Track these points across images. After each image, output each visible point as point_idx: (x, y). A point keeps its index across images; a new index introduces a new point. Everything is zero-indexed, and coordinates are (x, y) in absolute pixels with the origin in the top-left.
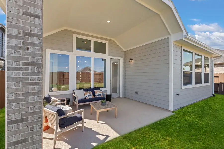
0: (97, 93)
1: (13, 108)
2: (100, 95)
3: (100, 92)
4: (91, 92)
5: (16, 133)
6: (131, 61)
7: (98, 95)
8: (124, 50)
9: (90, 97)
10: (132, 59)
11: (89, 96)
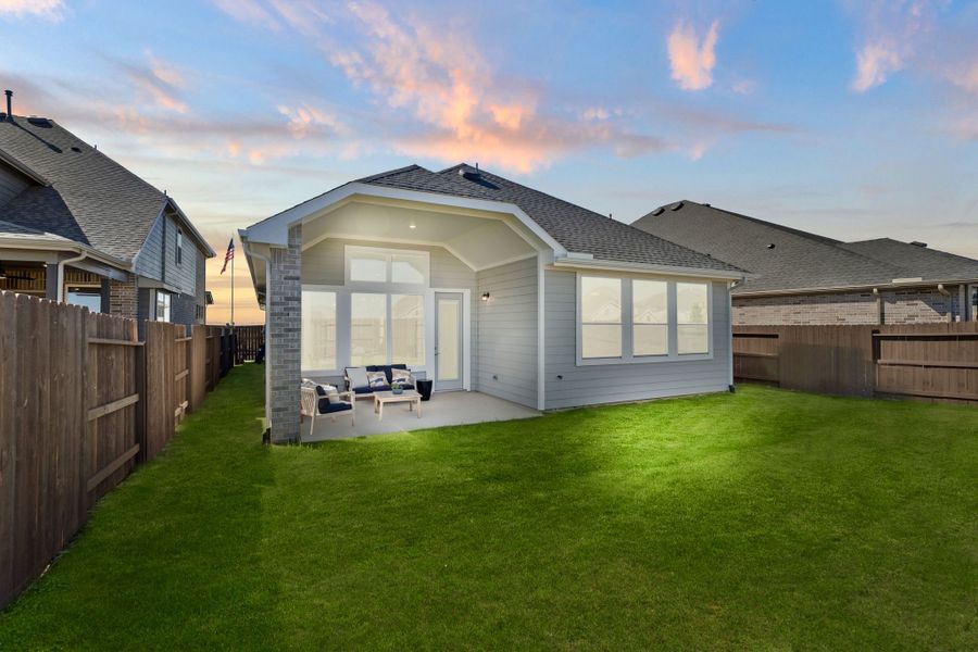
0: (397, 375)
1: (276, 374)
2: (404, 380)
3: (404, 374)
4: (383, 373)
5: (279, 399)
6: (485, 298)
7: (399, 381)
8: (476, 270)
9: (380, 384)
10: (488, 295)
11: (377, 381)
